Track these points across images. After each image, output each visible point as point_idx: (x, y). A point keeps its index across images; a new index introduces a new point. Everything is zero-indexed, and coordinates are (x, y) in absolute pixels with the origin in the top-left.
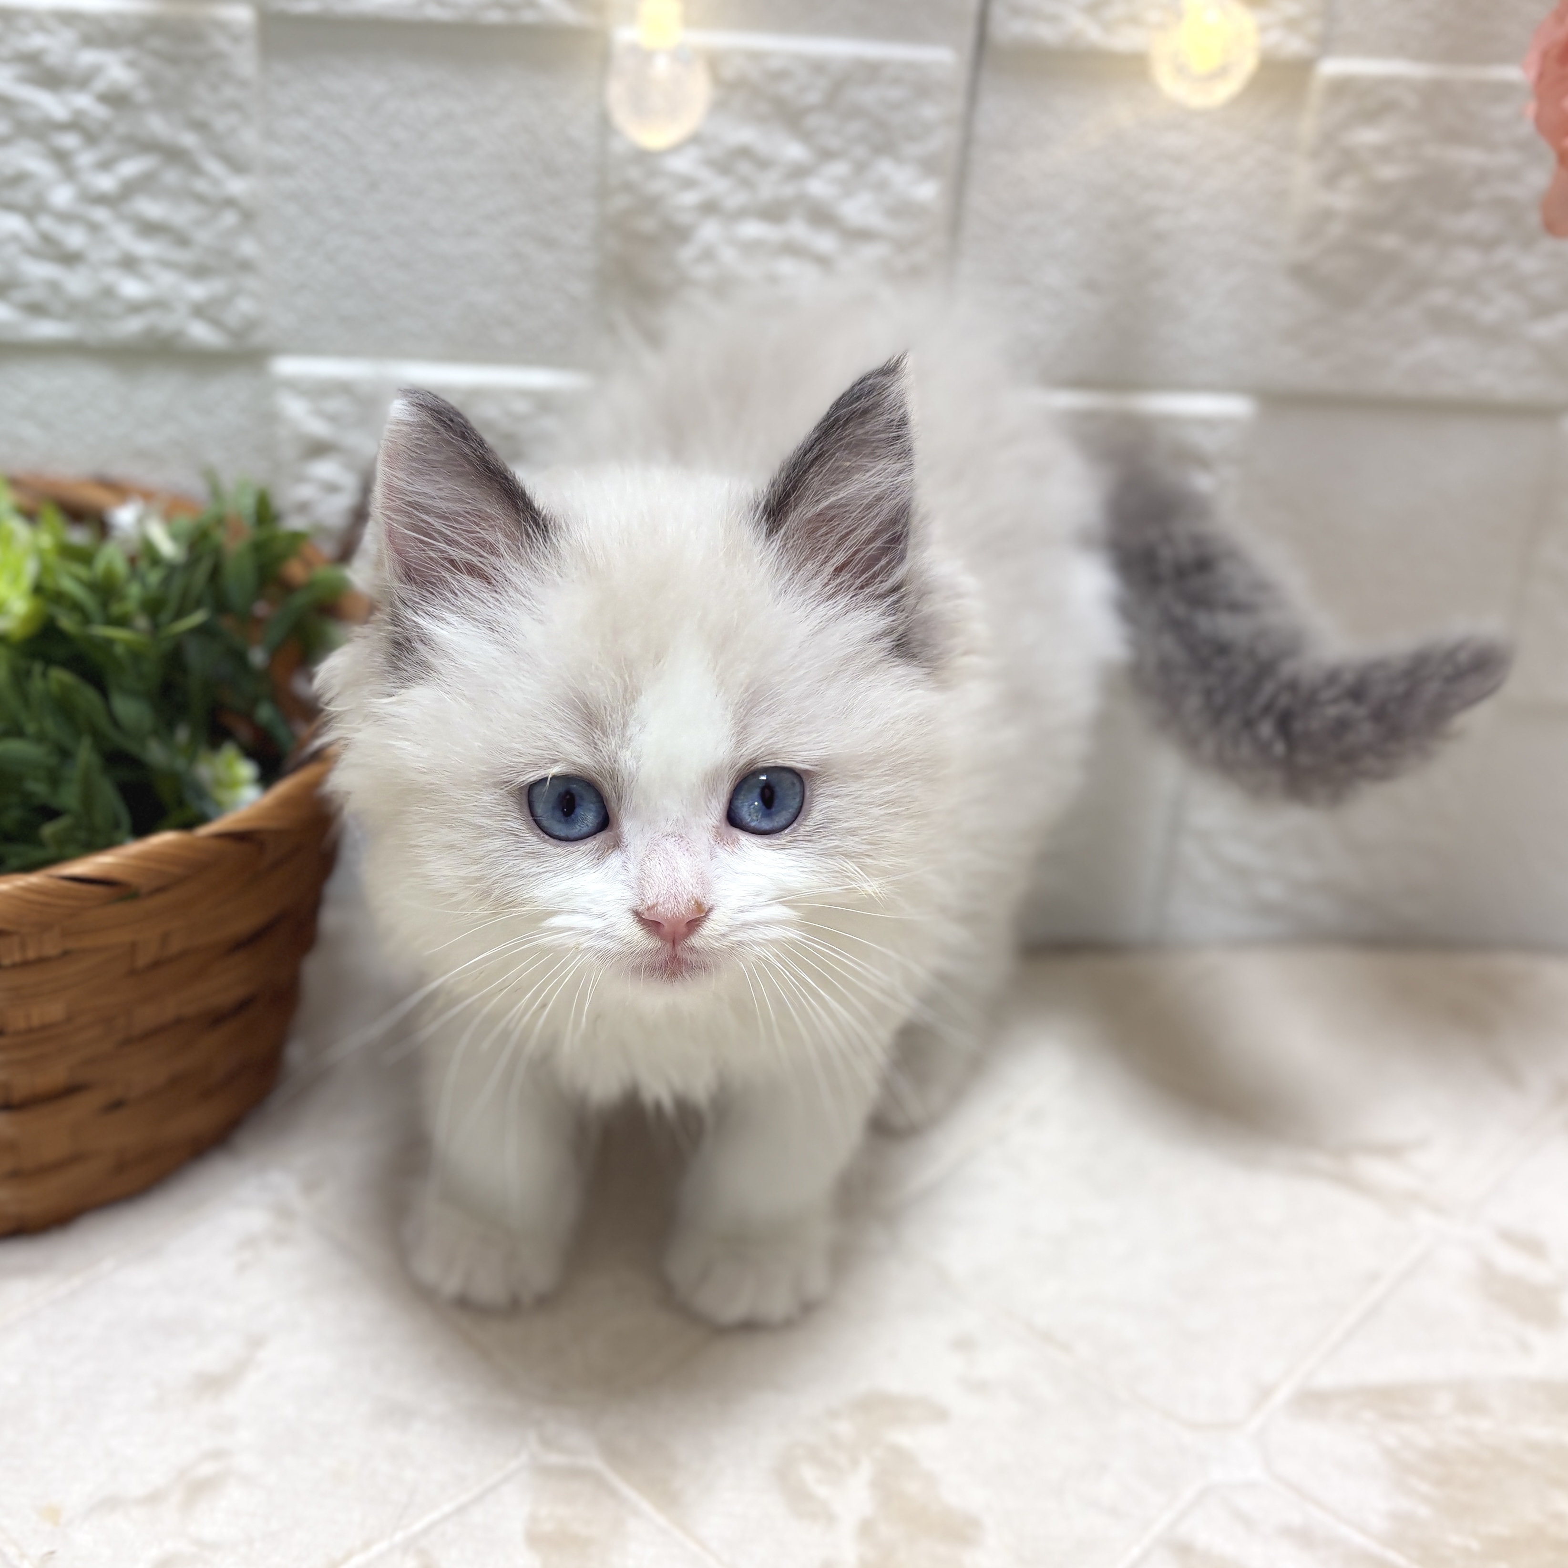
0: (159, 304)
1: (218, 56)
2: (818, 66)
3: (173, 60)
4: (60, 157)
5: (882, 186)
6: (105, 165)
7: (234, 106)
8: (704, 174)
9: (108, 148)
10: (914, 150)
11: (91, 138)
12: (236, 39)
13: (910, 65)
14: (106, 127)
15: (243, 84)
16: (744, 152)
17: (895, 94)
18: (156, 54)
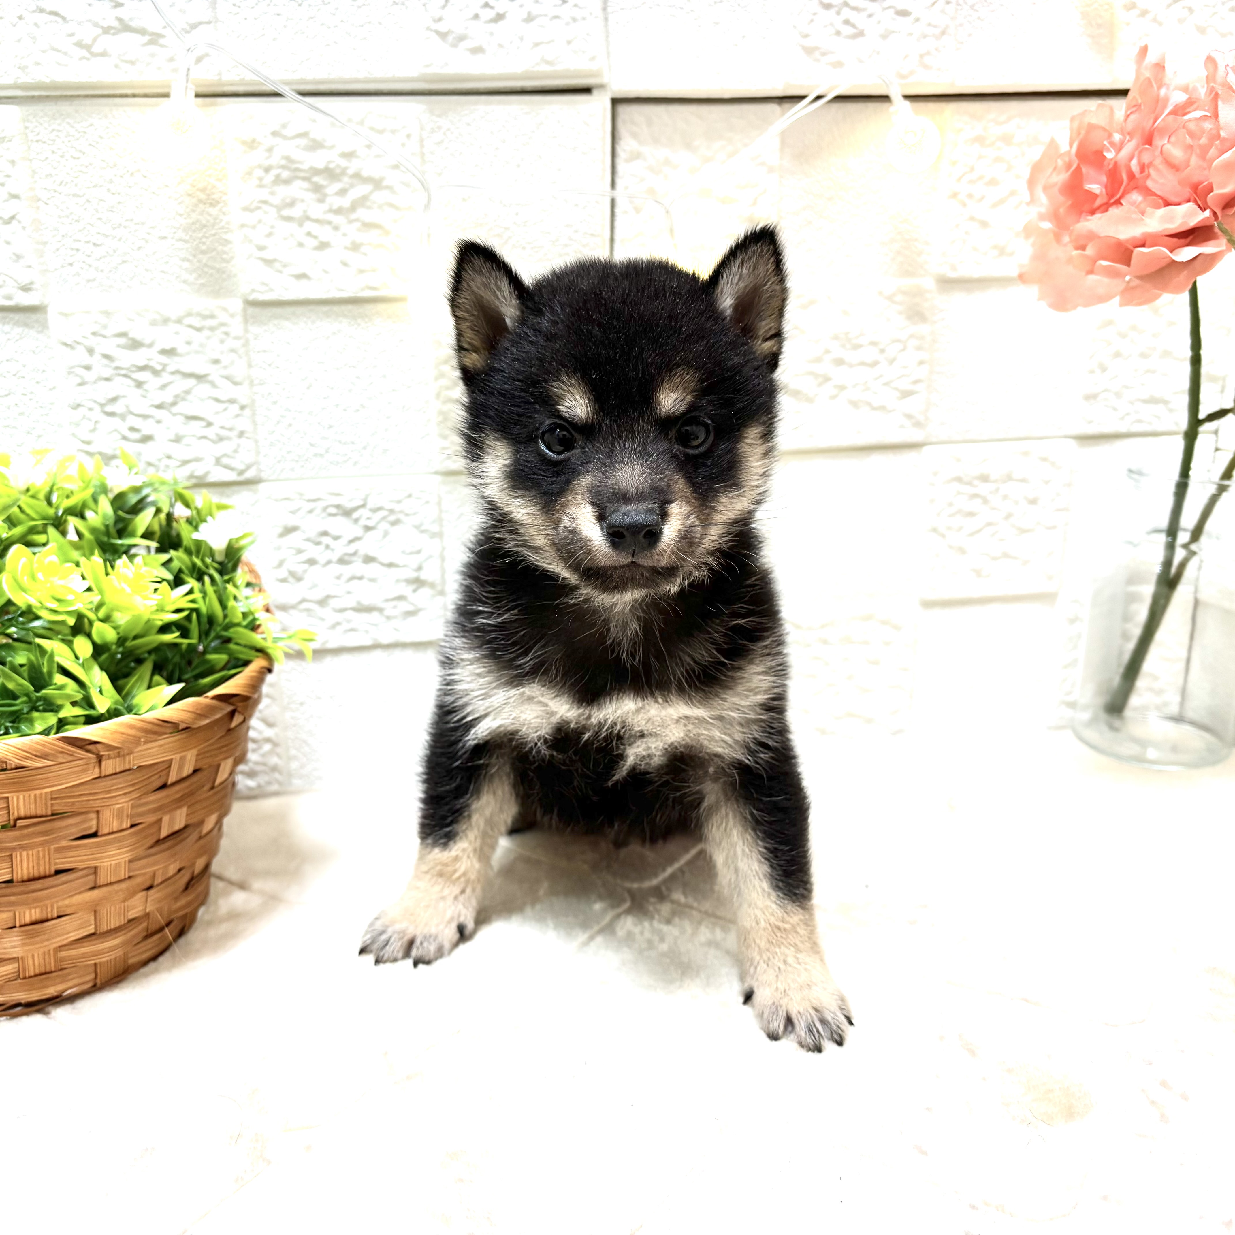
0: (197, 460)
1: (223, 325)
3: (199, 330)
4: (139, 384)
6: (164, 387)
7: (233, 351)
9: (166, 378)
11: (156, 373)
12: (232, 316)
14: (165, 366)
15: (237, 338)
18: (190, 326)
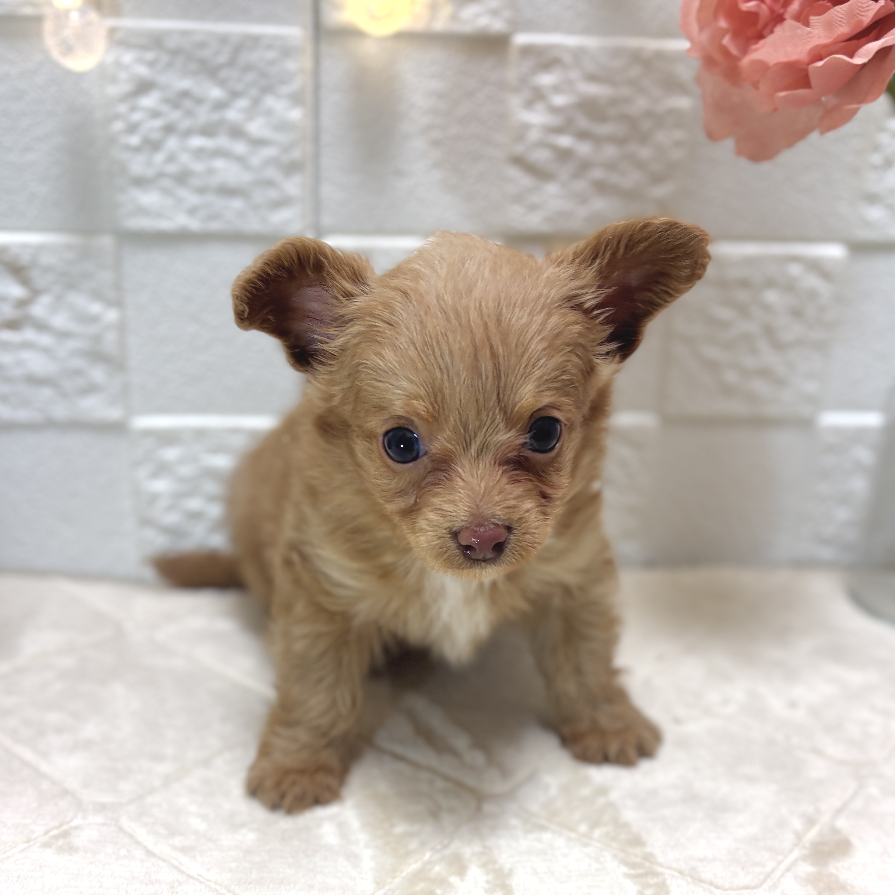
2: (224, 39)
5: (269, 113)
8: (164, 108)
10: (285, 90)
13: (276, 37)
16: (185, 94)
17: (270, 55)
